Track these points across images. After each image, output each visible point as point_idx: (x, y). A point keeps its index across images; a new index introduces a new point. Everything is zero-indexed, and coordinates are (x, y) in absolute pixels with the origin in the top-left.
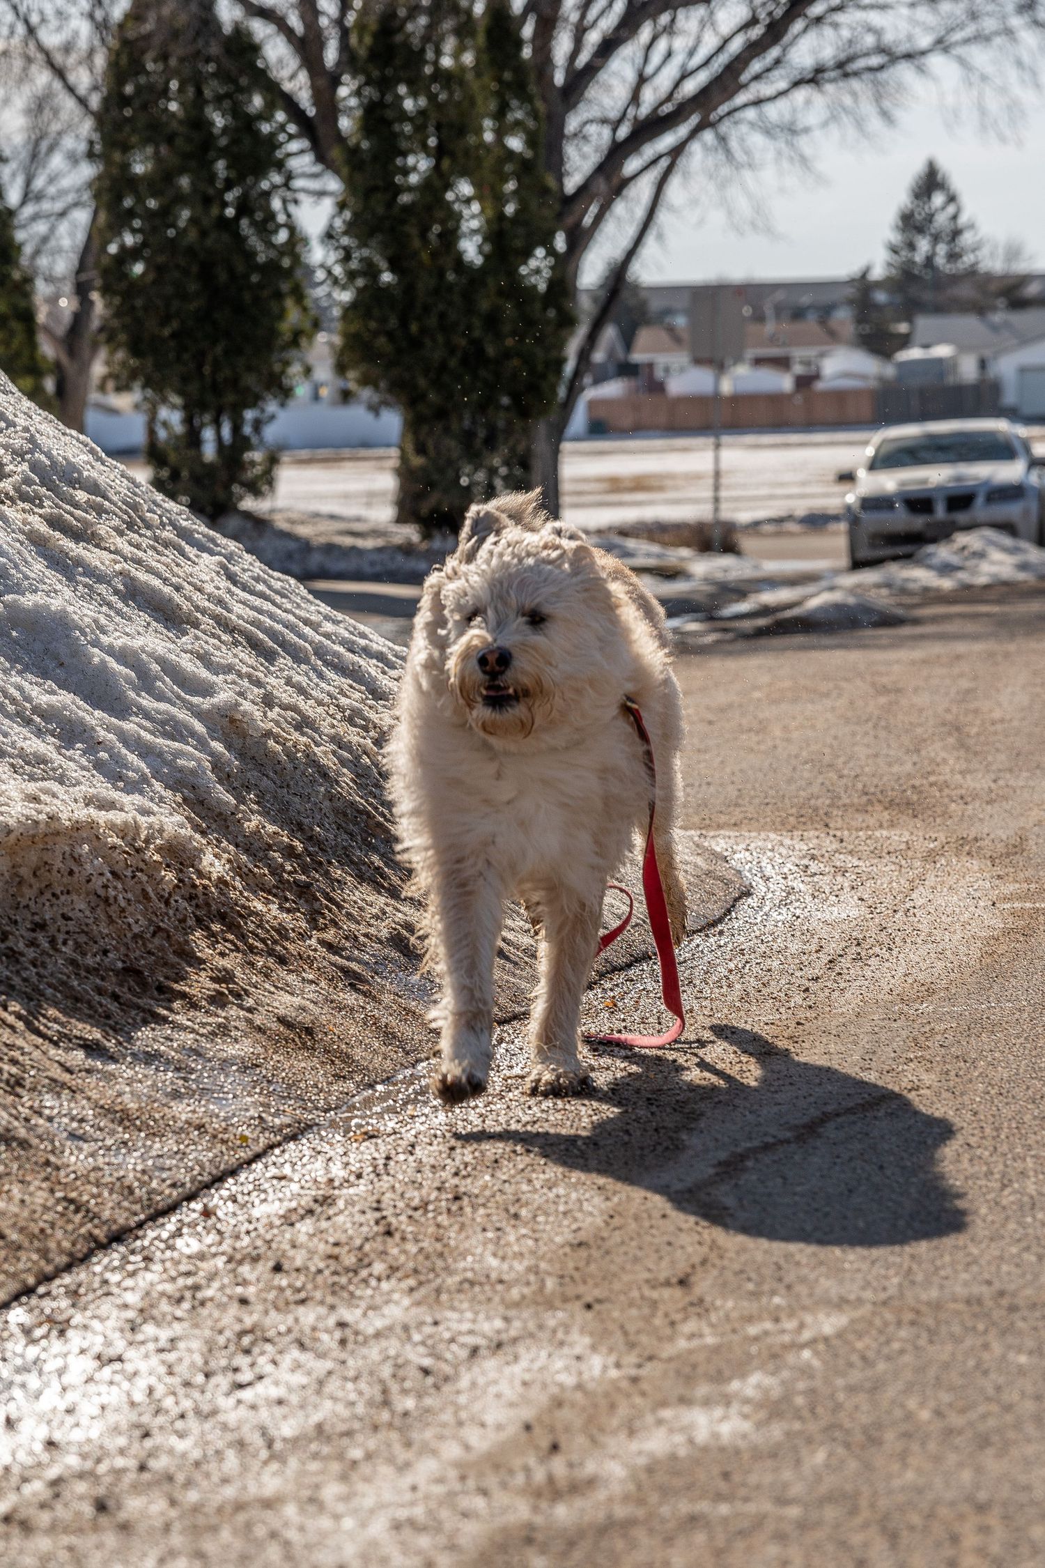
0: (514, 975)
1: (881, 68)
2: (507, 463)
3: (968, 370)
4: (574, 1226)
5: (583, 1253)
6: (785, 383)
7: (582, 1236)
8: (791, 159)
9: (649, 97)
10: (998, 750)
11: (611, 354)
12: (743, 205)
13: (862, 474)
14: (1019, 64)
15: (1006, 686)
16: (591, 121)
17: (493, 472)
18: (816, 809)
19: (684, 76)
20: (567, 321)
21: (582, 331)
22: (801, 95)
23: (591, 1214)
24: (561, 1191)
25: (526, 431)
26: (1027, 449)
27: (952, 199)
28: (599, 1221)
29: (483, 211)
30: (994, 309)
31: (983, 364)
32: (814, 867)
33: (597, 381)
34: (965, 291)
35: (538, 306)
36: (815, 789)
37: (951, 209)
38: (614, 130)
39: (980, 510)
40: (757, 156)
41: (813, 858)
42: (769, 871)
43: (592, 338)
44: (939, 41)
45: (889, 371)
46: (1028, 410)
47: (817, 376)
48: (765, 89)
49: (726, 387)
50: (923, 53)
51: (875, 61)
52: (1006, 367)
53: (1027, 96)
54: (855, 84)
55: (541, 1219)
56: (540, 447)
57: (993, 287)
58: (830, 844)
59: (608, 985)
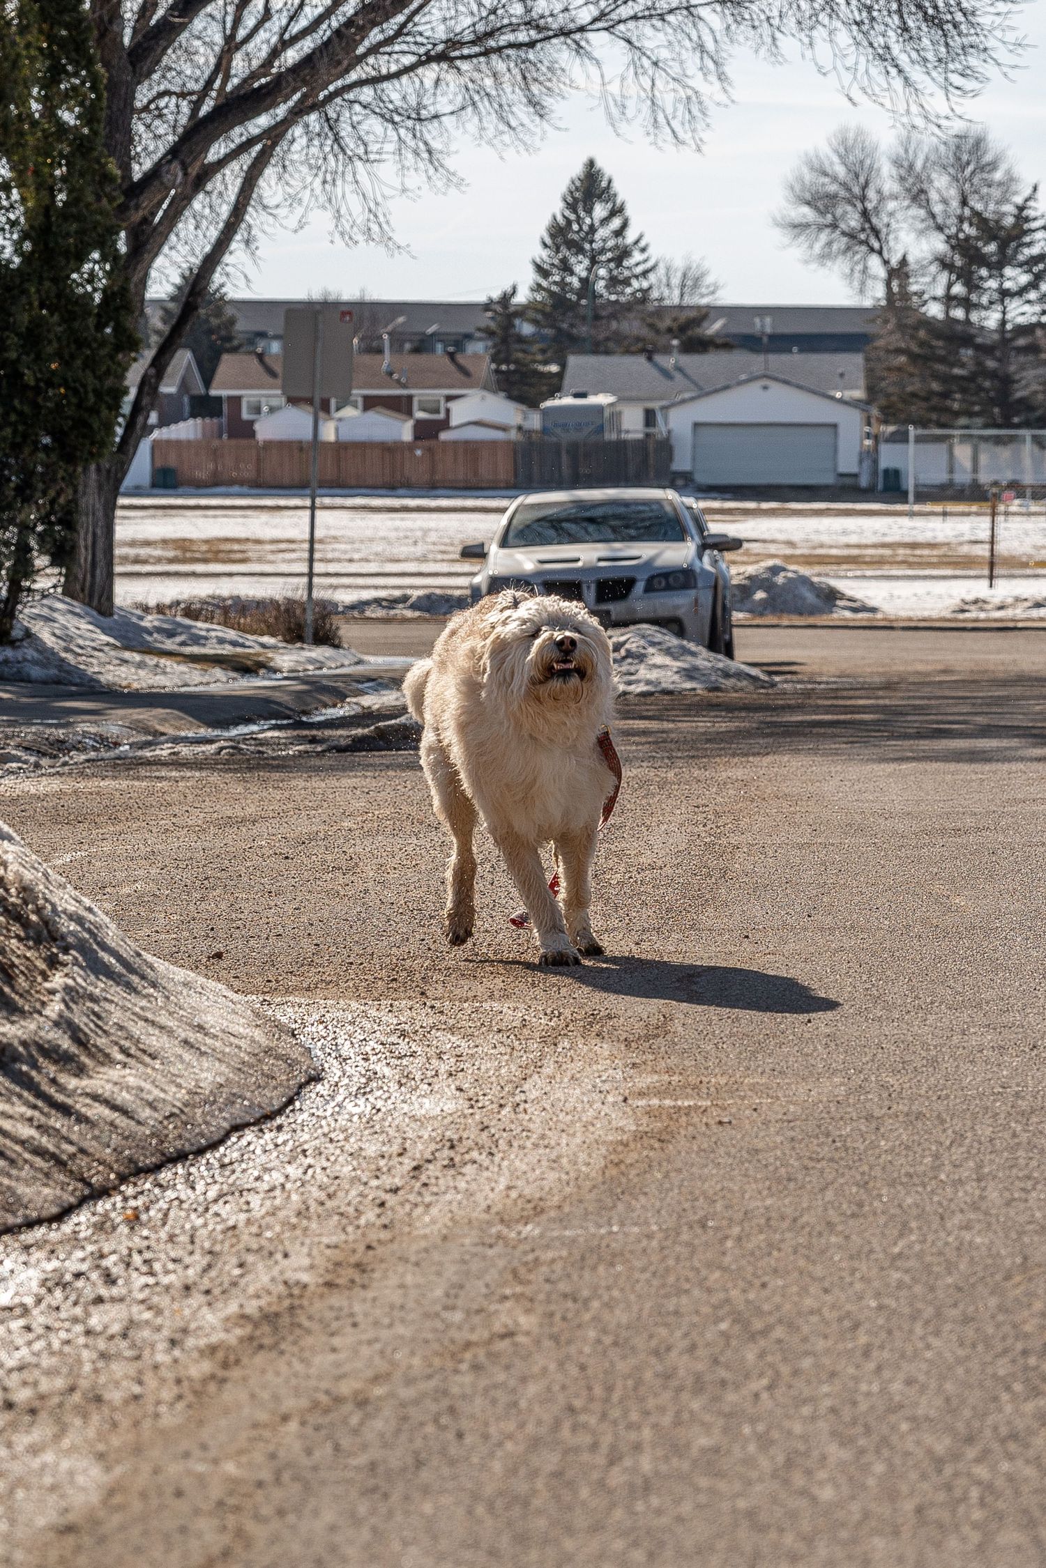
0: (9, 1176)
1: (531, 44)
2: (44, 519)
3: (632, 423)
4: (63, 1504)
5: (70, 1540)
6: (405, 432)
7: (71, 1518)
8: (416, 153)
9: (240, 66)
10: (644, 903)
11: (184, 386)
12: (354, 205)
13: (493, 549)
14: (701, 48)
15: (660, 823)
16: (167, 93)
17: (26, 528)
18: (411, 973)
19: (285, 44)
20: (129, 343)
21: (149, 354)
22: (429, 73)
23: (84, 1489)
24: (49, 1457)
25: (71, 479)
26: (701, 528)
27: (617, 211)
28: (95, 1498)
29: (23, 200)
30: (667, 350)
31: (650, 418)
32: (403, 1047)
33: (164, 422)
34: (631, 326)
35: (91, 321)
36: (413, 947)
37: (616, 223)
38: (196, 106)
39: (639, 601)
40: (373, 147)
41: (403, 1035)
42: (346, 1050)
43: (159, 364)
44: (602, 15)
45: (535, 421)
46: (701, 478)
47: (445, 424)
48: (386, 64)
49: (329, 433)
50: (582, 29)
51: (522, 36)
52: (679, 422)
53: (709, 89)
54: (498, 64)
55: (20, 1494)
56: (90, 500)
57: (667, 322)
58: (425, 1018)
59: (130, 1191)
